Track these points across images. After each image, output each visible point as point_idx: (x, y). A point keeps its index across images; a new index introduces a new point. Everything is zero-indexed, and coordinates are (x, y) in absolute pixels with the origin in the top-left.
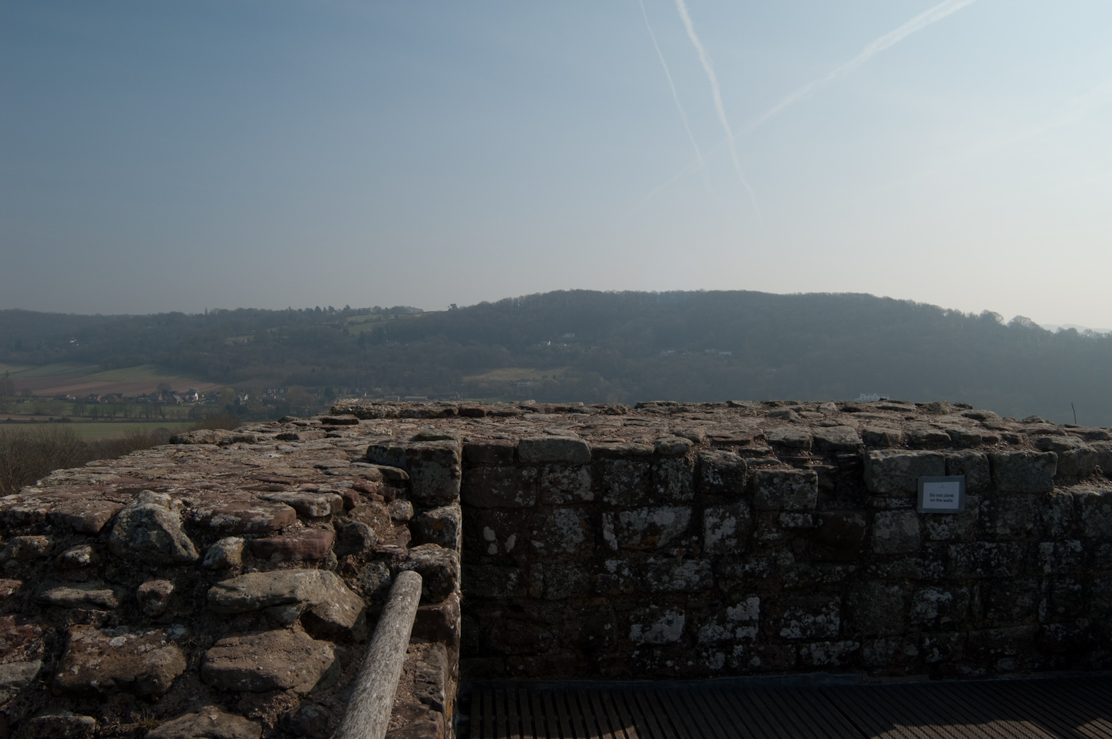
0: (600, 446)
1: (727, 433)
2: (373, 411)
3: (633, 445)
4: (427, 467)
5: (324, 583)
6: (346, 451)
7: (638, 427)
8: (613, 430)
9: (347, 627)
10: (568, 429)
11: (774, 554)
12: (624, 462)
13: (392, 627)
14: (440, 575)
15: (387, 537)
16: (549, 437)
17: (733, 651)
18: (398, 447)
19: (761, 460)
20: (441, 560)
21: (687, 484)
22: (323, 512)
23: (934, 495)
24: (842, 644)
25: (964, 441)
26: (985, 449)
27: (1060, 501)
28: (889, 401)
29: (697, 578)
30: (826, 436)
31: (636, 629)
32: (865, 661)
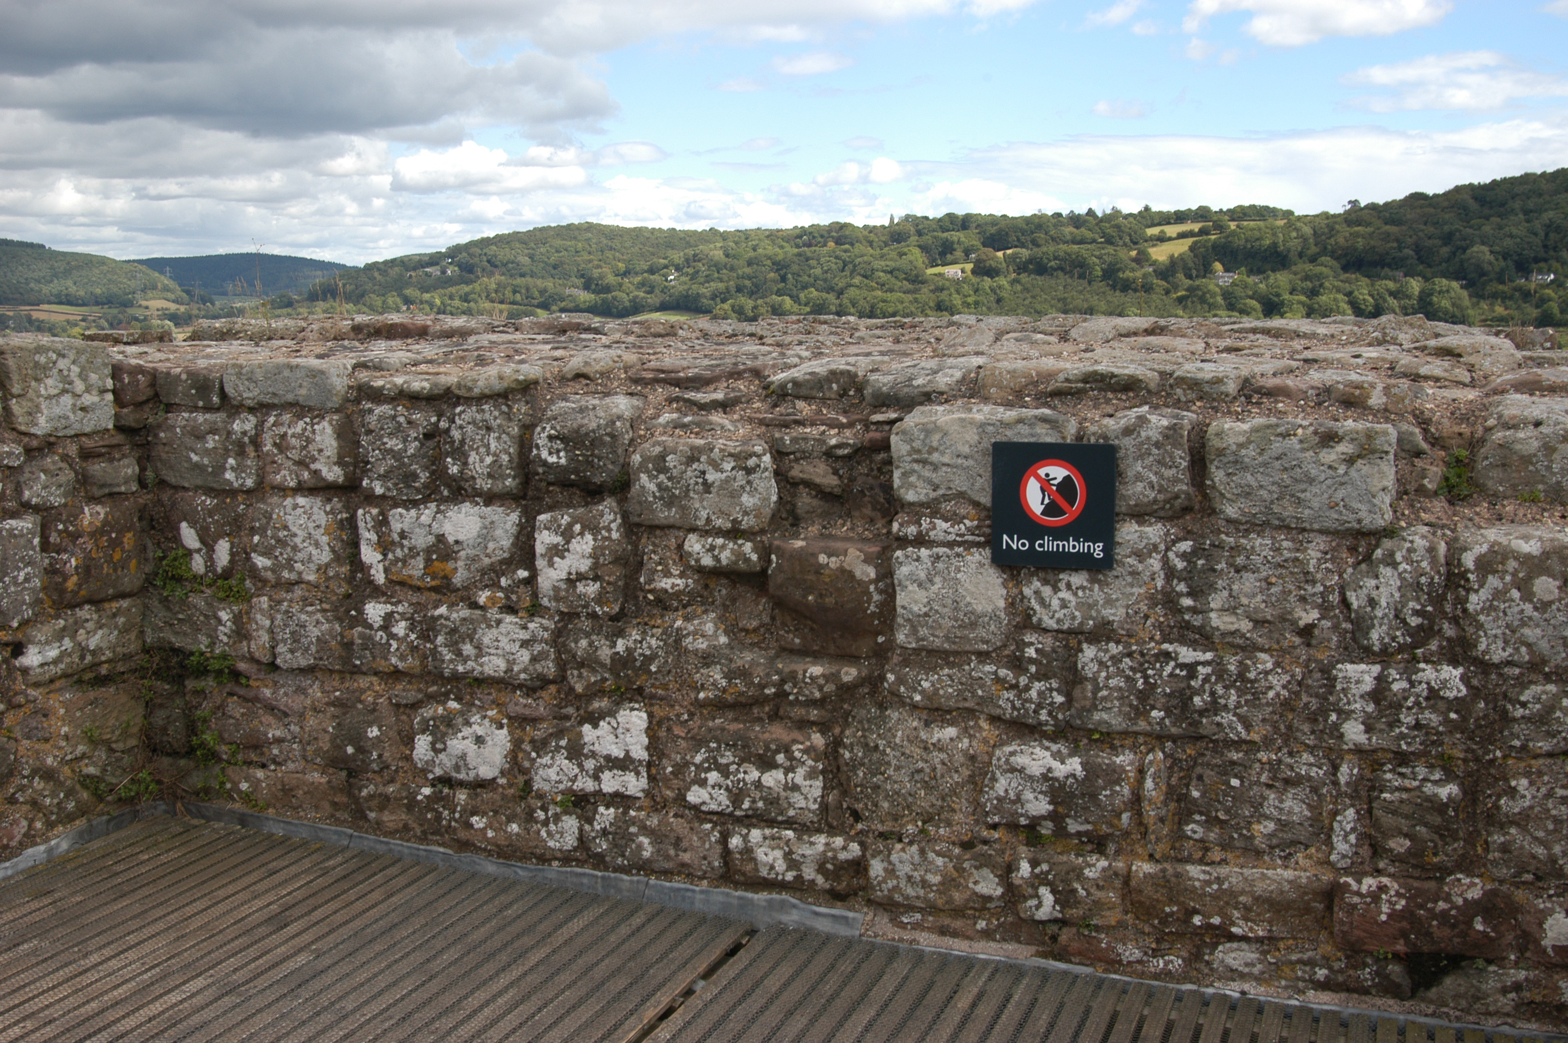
11: (677, 624)
12: (391, 410)
17: (594, 819)
21: (505, 460)
24: (821, 841)
29: (524, 656)
31: (422, 745)
32: (873, 888)
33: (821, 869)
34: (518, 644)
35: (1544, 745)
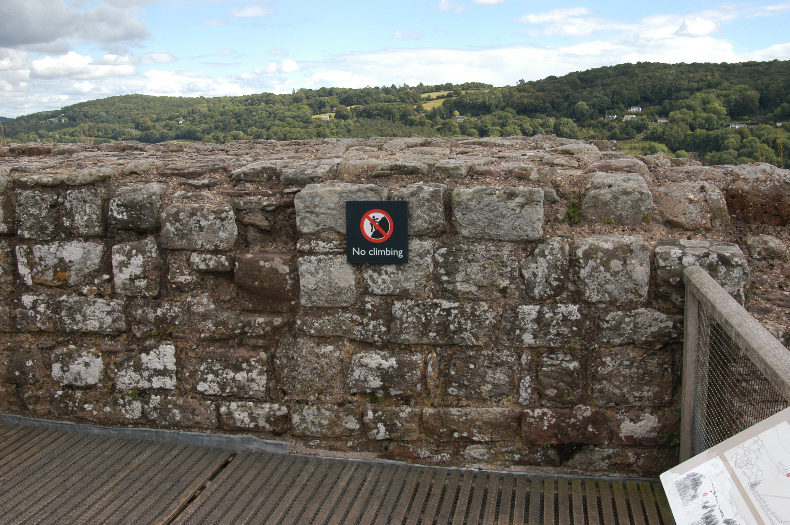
11: (188, 299)
12: (32, 193)
17: (149, 402)
24: (267, 406)
29: (109, 320)
30: (291, 168)
31: (56, 369)
32: (295, 429)
33: (268, 420)
34: (105, 313)
35: (617, 341)
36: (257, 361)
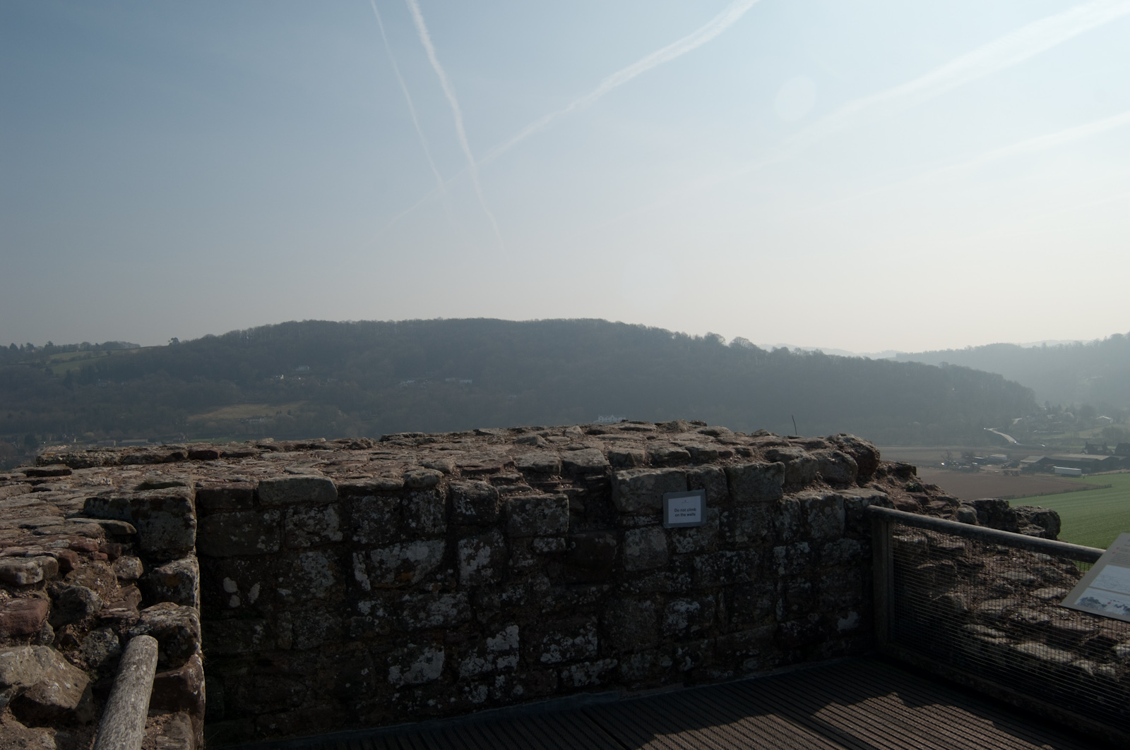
0: (346, 483)
1: (476, 462)
2: (88, 459)
3: (381, 480)
4: (157, 518)
5: (39, 661)
6: (58, 506)
7: (385, 461)
8: (360, 465)
9: (70, 709)
10: (311, 467)
11: (530, 580)
12: (373, 498)
13: (126, 702)
14: (179, 637)
15: (113, 600)
16: (291, 476)
17: (495, 683)
18: (121, 497)
19: (512, 487)
20: (179, 620)
21: (440, 516)
22: (33, 578)
23: (678, 511)
24: (600, 662)
25: (702, 457)
26: (721, 463)
27: (789, 507)
28: (630, 423)
29: (454, 612)
30: (574, 459)
31: (394, 671)
32: (624, 677)
33: (599, 676)
34: (450, 606)
36: (591, 625)
